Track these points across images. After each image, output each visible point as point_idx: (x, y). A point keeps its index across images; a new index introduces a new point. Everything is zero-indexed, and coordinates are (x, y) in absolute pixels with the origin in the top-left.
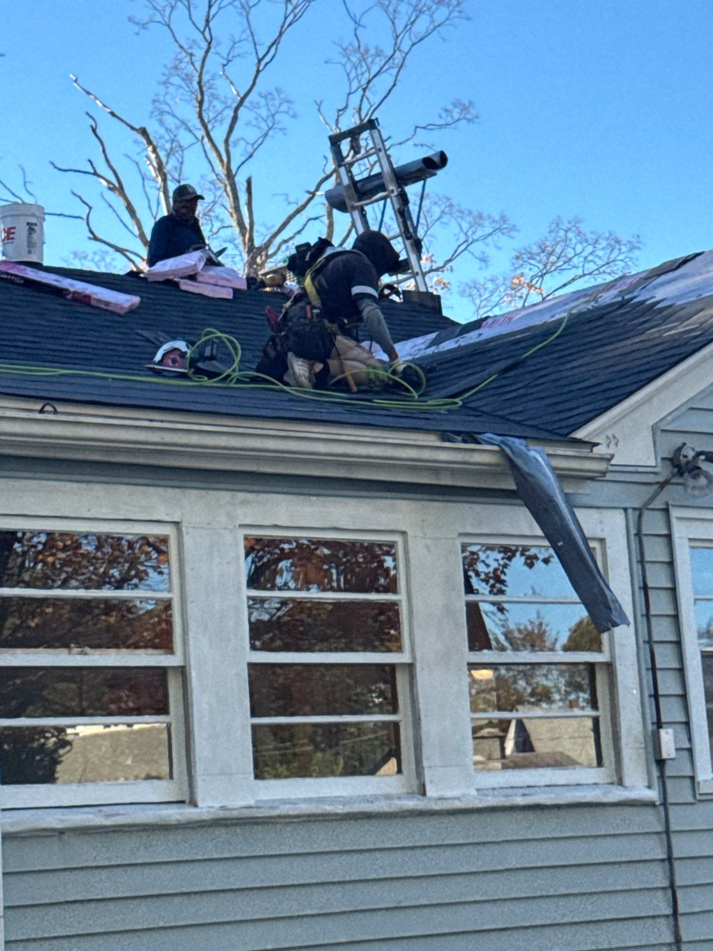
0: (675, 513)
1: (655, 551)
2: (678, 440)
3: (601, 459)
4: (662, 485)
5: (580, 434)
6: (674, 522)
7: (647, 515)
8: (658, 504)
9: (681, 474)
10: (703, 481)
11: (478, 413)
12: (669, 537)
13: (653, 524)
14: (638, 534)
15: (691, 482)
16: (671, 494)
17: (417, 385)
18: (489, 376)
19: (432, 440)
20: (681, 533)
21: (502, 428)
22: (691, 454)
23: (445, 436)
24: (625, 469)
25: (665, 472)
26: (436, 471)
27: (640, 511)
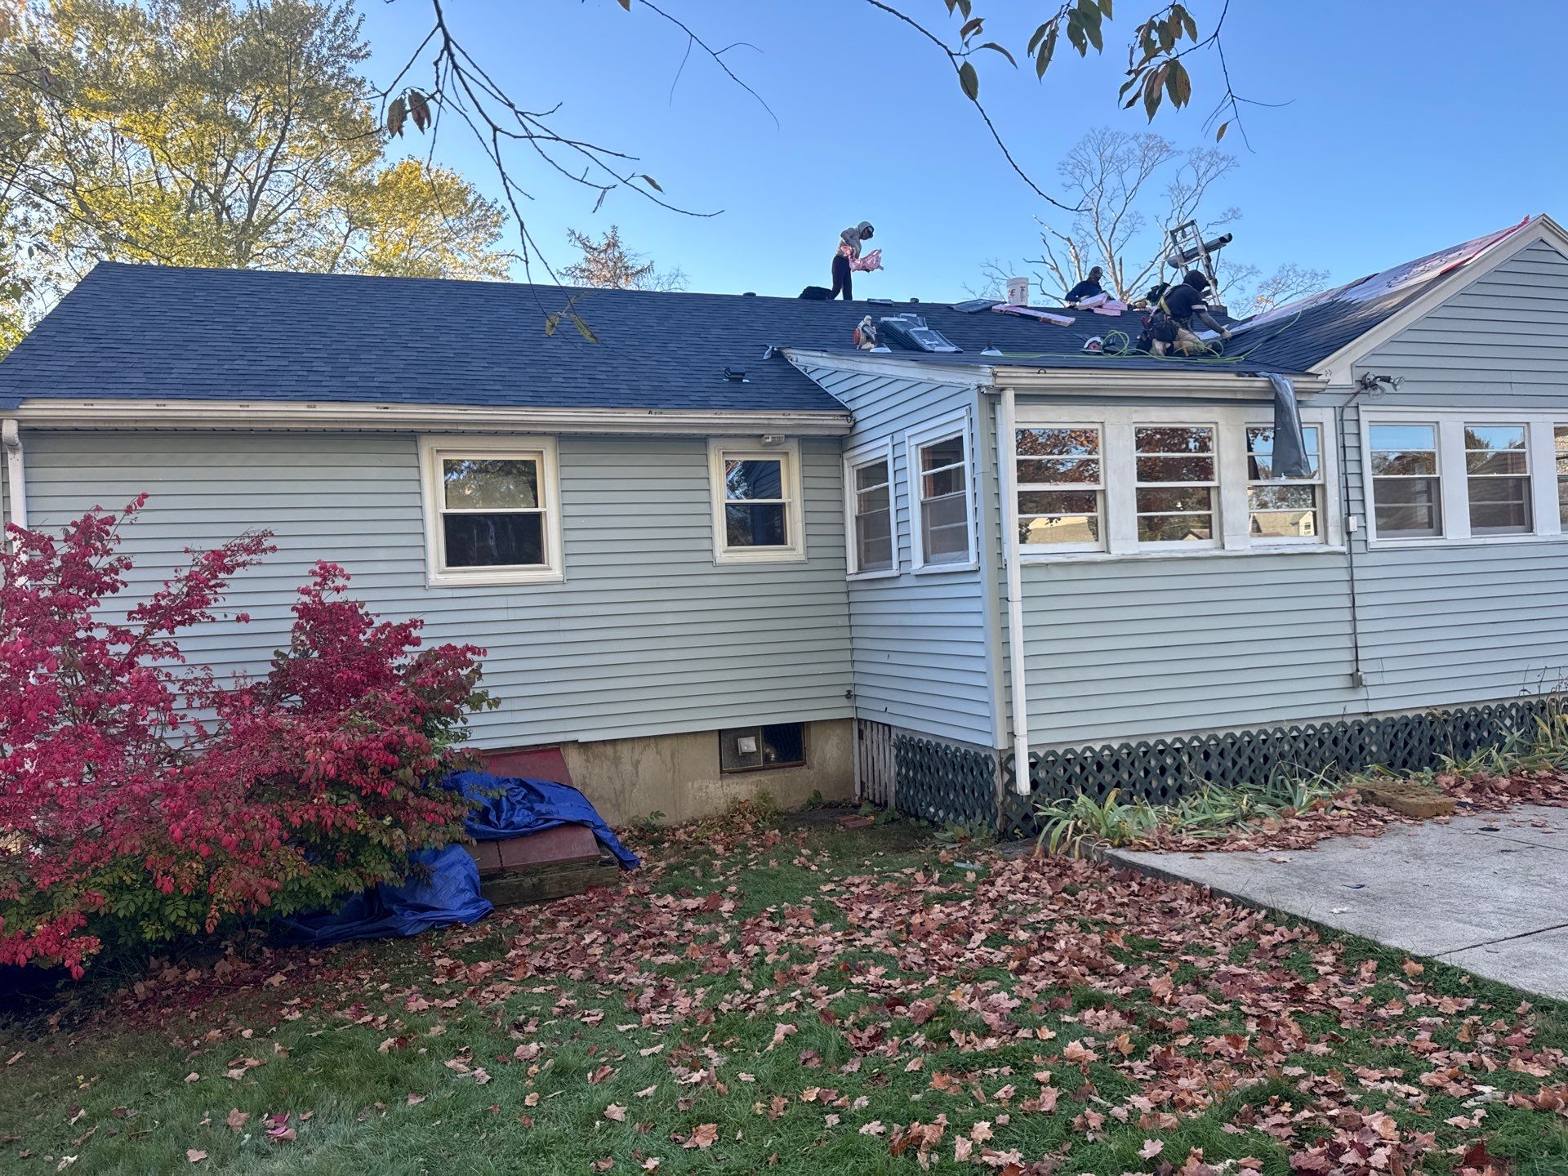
0: (1361, 408)
1: (1350, 428)
2: (1365, 371)
3: (1323, 382)
4: (1356, 394)
5: (1310, 370)
6: (1361, 413)
7: (1346, 410)
8: (1353, 404)
9: (1366, 388)
10: (1379, 391)
11: (1253, 363)
12: (1358, 420)
13: (1349, 414)
14: (1341, 420)
15: (1372, 392)
16: (1359, 399)
17: (1219, 351)
18: (1258, 344)
19: (1232, 376)
20: (1365, 418)
21: (1269, 369)
22: (1372, 378)
23: (1239, 374)
24: (1335, 387)
25: (1357, 387)
26: (1235, 392)
27: (1342, 408)
